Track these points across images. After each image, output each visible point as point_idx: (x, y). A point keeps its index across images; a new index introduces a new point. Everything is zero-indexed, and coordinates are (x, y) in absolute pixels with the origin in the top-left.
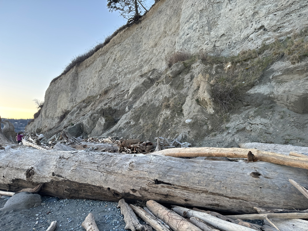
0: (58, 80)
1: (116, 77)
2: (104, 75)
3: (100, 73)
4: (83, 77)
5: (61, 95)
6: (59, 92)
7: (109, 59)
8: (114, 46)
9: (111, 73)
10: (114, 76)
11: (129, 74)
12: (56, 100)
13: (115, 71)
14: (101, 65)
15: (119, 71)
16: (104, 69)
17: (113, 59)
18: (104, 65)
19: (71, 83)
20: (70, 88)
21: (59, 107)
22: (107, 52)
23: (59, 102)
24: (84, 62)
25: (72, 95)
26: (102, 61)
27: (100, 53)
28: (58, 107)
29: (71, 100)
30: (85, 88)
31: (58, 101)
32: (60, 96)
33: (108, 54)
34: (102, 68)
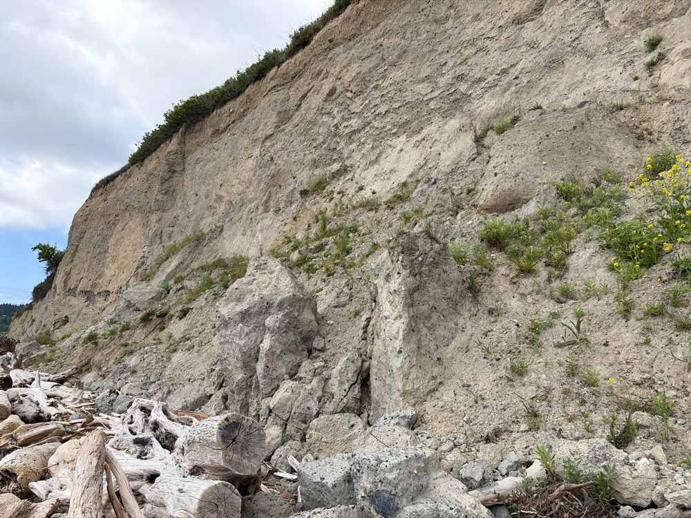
1: (335, 149)
2: (282, 149)
3: (268, 144)
4: (202, 164)
6: (117, 215)
7: (304, 96)
8: (329, 49)
9: (315, 139)
10: (329, 146)
12: (105, 239)
13: (333, 129)
14: (273, 118)
15: (347, 131)
16: (283, 130)
17: (326, 89)
18: (285, 117)
19: (162, 183)
21: (113, 262)
22: (298, 75)
23: (116, 245)
25: (160, 220)
26: (278, 107)
27: (273, 83)
28: (109, 259)
30: (207, 197)
33: (302, 80)
34: (275, 128)
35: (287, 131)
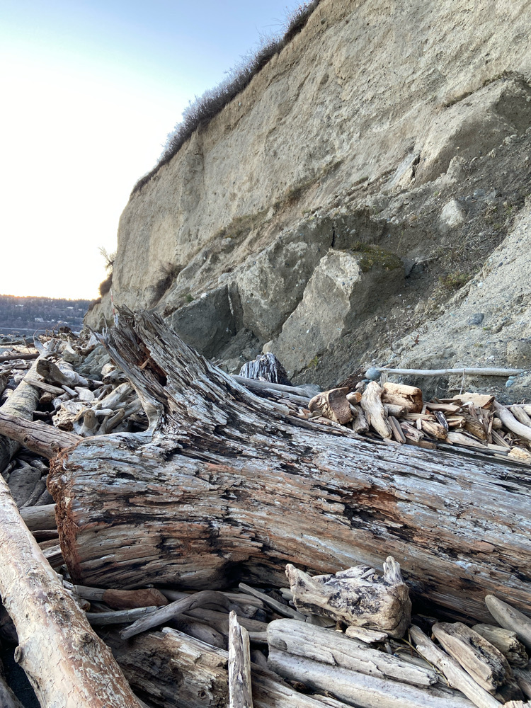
0: (150, 182)
1: (327, 141)
2: (284, 143)
3: (271, 138)
4: (218, 162)
5: (159, 224)
6: (153, 217)
7: (302, 85)
8: (322, 32)
9: (310, 132)
10: (322, 138)
11: (380, 120)
12: (146, 239)
13: (325, 120)
14: (275, 111)
15: (338, 120)
16: (285, 122)
17: (319, 79)
18: (286, 109)
19: (185, 185)
20: (183, 201)
21: (154, 260)
22: (296, 62)
23: (154, 244)
24: (220, 115)
25: (187, 220)
26: (279, 98)
27: (273, 73)
28: (151, 258)
29: (187, 236)
30: (224, 196)
31: (151, 241)
32: (155, 227)
33: (299, 67)
34: (277, 121)
35: (288, 123)
